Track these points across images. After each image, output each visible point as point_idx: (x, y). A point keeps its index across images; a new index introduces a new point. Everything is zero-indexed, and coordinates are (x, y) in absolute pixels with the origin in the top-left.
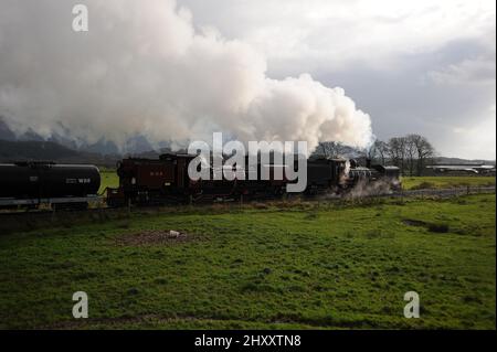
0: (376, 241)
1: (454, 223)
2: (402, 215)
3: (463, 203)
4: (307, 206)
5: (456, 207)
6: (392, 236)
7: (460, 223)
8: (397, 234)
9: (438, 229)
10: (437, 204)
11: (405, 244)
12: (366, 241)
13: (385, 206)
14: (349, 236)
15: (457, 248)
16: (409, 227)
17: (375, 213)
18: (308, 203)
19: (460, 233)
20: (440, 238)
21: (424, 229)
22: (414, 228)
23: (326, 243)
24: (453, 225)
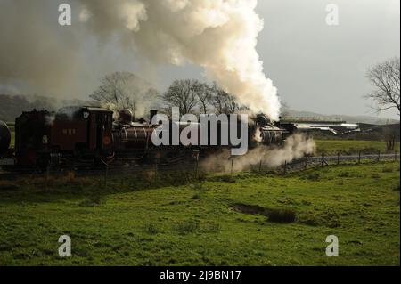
0: (192, 238)
1: (303, 209)
2: (231, 197)
3: (316, 178)
4: (86, 184)
5: (306, 184)
6: (215, 230)
7: (311, 208)
8: (223, 225)
9: (281, 217)
10: (279, 181)
11: (234, 241)
12: (176, 238)
13: (206, 184)
14: (152, 232)
15: (307, 245)
16: (240, 215)
17: (193, 193)
18: (87, 179)
19: (310, 223)
20: (284, 230)
21: (262, 218)
22: (248, 217)
23: (115, 244)
24: (302, 212)
